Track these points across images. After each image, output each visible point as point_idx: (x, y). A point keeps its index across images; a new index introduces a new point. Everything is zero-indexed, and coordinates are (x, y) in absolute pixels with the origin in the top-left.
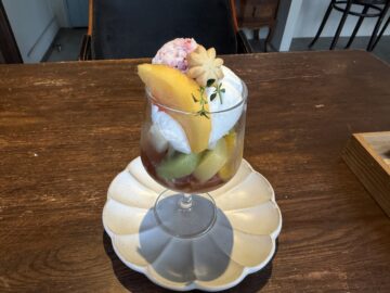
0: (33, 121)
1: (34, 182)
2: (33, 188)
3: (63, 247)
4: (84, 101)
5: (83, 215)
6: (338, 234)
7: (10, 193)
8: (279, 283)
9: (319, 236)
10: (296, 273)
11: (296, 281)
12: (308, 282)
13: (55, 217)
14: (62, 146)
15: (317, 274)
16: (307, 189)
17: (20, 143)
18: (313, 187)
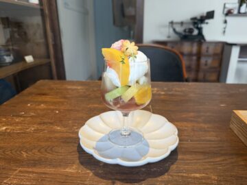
0: (61, 100)
1: (53, 121)
2: (51, 123)
3: (57, 146)
4: (90, 95)
5: (71, 135)
6: (218, 159)
7: (40, 124)
8: (172, 176)
9: (205, 159)
10: (184, 173)
11: (182, 176)
12: (191, 178)
13: (57, 135)
14: (71, 110)
15: (198, 175)
16: (203, 138)
17: (52, 107)
18: (208, 138)
